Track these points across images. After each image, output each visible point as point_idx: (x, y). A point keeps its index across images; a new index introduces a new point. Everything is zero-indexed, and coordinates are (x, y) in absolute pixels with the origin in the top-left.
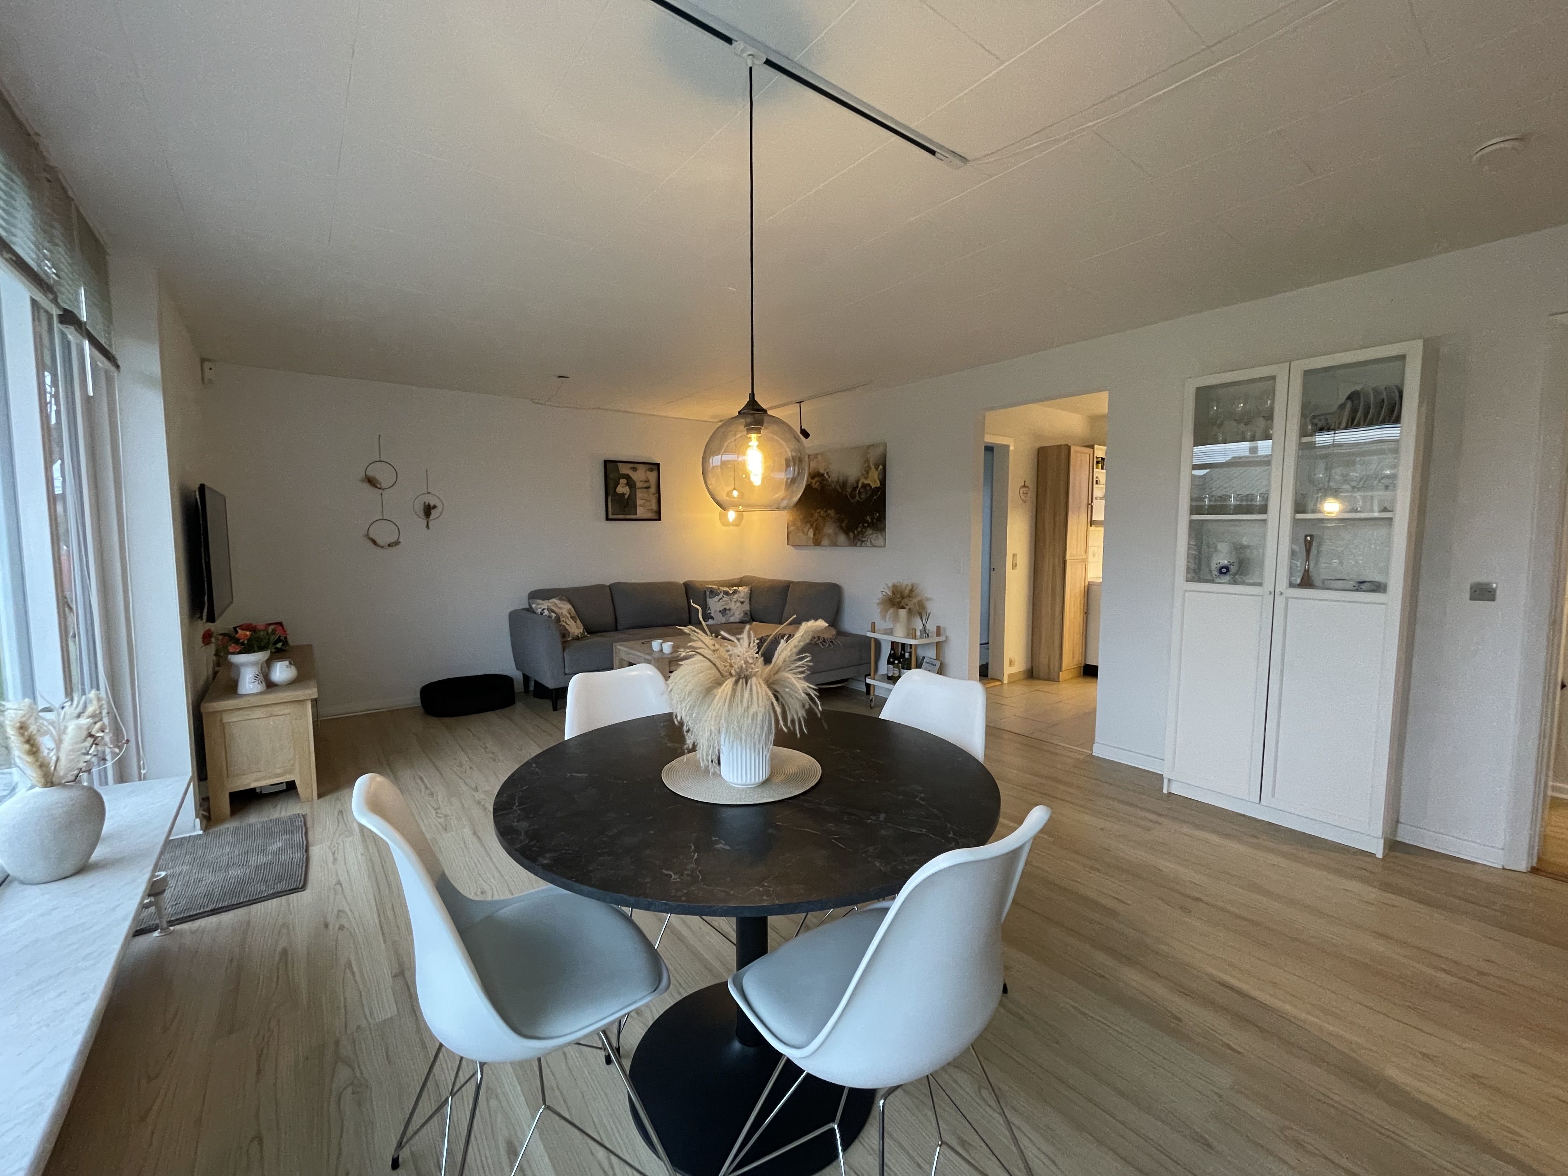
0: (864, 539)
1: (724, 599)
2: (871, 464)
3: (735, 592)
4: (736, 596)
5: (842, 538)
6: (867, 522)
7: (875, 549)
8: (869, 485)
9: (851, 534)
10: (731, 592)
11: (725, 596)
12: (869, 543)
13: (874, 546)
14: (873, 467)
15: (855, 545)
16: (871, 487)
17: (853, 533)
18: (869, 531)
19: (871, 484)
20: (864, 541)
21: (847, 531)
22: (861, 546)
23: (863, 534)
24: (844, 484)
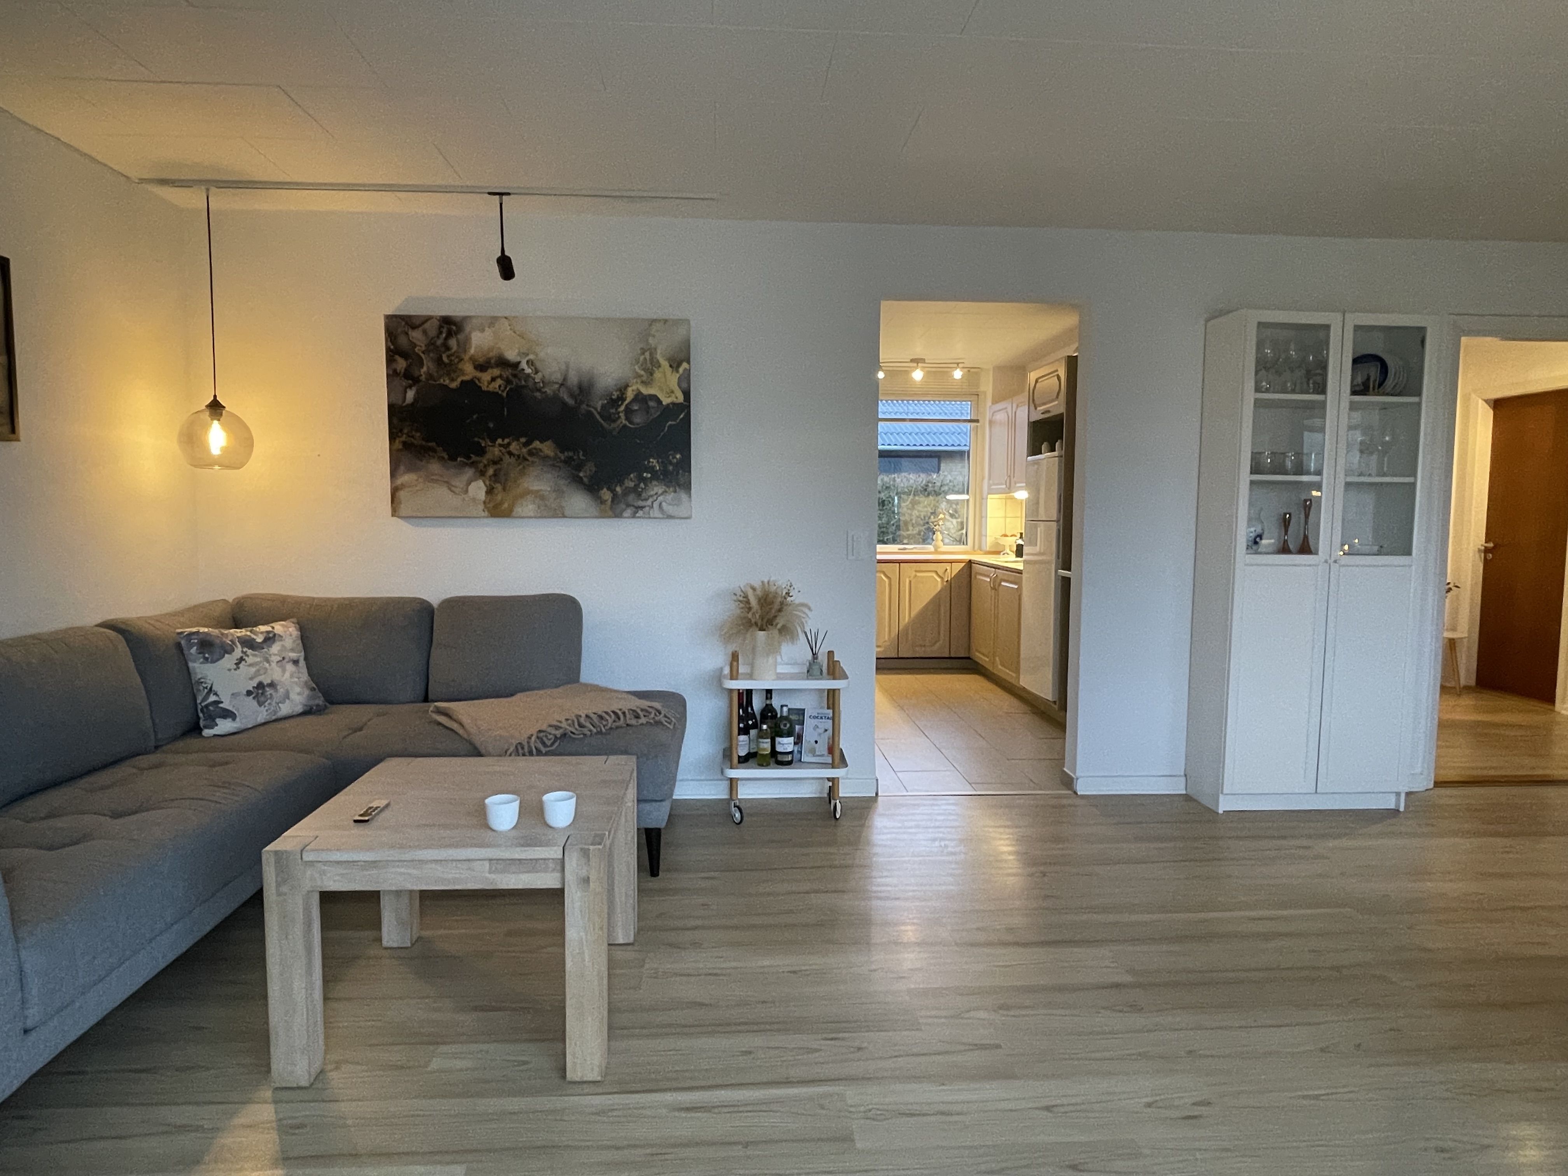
0: (641, 503)
1: (250, 660)
2: (659, 357)
3: (270, 639)
4: (275, 648)
5: (579, 500)
6: (651, 470)
7: (672, 521)
8: (654, 398)
9: (606, 495)
10: (259, 639)
11: (249, 652)
12: (656, 512)
13: (670, 517)
14: (665, 364)
15: (619, 515)
16: (659, 401)
17: (613, 491)
18: (657, 488)
19: (661, 396)
20: (642, 508)
21: (592, 488)
22: (634, 516)
23: (639, 495)
24: (584, 390)
